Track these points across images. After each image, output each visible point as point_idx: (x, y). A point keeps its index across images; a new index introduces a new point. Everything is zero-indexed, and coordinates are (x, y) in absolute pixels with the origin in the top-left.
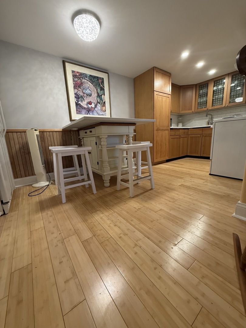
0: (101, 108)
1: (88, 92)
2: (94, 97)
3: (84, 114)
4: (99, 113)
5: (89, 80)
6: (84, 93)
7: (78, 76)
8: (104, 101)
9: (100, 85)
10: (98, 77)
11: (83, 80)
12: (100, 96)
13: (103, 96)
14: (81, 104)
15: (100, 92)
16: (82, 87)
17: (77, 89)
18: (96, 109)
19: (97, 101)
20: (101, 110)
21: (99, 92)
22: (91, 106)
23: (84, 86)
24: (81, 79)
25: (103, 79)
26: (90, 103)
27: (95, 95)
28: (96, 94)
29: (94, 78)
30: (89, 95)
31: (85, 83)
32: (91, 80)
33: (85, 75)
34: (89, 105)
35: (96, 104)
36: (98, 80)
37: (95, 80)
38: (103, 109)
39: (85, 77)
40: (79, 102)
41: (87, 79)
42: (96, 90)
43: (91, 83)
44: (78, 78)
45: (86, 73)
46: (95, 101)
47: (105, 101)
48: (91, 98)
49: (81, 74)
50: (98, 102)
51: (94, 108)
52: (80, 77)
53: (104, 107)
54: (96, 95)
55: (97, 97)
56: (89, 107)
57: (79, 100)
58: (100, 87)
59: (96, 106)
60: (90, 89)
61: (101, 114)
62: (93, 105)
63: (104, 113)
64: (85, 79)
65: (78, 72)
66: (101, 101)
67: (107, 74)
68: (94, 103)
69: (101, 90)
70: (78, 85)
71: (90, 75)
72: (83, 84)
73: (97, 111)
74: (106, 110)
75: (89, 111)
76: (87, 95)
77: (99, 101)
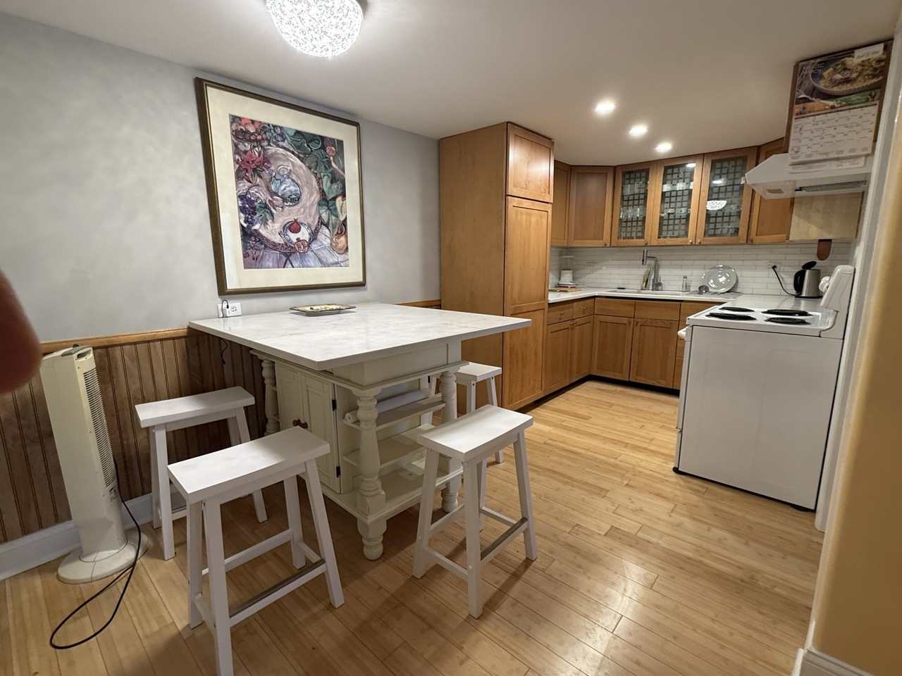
0: (332, 240)
1: (288, 187)
2: (308, 204)
3: (273, 267)
4: (324, 260)
5: (292, 149)
6: (273, 194)
7: (252, 134)
8: (342, 219)
9: (330, 166)
10: (322, 138)
11: (273, 149)
12: (331, 203)
13: (339, 199)
14: (261, 231)
15: (330, 188)
16: (266, 174)
17: (250, 182)
18: (314, 246)
19: (320, 217)
20: (333, 247)
21: (325, 190)
22: (299, 235)
23: (273, 168)
24: (265, 143)
25: (340, 143)
26: (294, 227)
27: (313, 198)
28: (315, 195)
29: (311, 141)
30: (292, 200)
31: (278, 159)
32: (299, 148)
33: (279, 131)
34: (289, 233)
35: (313, 229)
36: (323, 148)
37: (315, 146)
38: (340, 245)
39: (279, 139)
40: (253, 225)
41: (285, 144)
42: (314, 182)
43: (299, 157)
44: (253, 141)
45: (281, 125)
46: (310, 220)
47: (346, 218)
48: (299, 210)
49: (264, 128)
50: (322, 223)
51: (309, 244)
52: (259, 137)
53: (343, 239)
54: (316, 197)
55: (319, 204)
56: (290, 240)
57: (255, 217)
58: (330, 170)
59: (314, 236)
60: (294, 177)
61: (331, 260)
62: (304, 234)
63: (341, 258)
64: (278, 146)
65: (253, 122)
66: (334, 218)
67: (354, 129)
68: (309, 227)
69: (332, 183)
70: (253, 166)
71: (298, 133)
72: (269, 162)
73: (319, 253)
74: (347, 248)
75: (291, 254)
76: (284, 200)
77: (325, 216)
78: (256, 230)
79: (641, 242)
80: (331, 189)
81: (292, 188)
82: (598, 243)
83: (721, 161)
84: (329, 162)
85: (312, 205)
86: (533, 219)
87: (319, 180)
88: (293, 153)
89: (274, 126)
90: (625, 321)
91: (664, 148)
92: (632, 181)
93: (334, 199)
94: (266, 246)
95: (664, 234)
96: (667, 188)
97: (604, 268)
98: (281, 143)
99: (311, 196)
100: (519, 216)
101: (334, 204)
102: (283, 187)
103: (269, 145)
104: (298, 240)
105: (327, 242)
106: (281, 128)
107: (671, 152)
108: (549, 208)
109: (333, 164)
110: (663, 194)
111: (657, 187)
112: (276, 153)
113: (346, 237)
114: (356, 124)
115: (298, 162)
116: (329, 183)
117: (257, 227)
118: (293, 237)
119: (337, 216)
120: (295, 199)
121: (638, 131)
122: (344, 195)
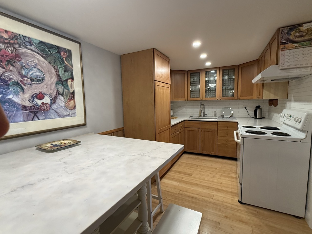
0: (65, 103)
1: (35, 73)
2: (49, 83)
3: (24, 121)
4: (61, 114)
5: (37, 51)
6: (23, 76)
7: (6, 39)
8: (71, 91)
9: (63, 62)
10: (58, 48)
11: (22, 50)
12: (64, 83)
13: (69, 82)
14: (14, 99)
15: (64, 74)
16: (18, 64)
17: (4, 68)
18: (54, 106)
19: (58, 90)
20: (66, 107)
21: (61, 75)
22: (44, 101)
23: (23, 61)
24: (17, 46)
25: (70, 51)
26: (40, 96)
27: (52, 80)
28: (54, 78)
29: (50, 48)
30: (38, 81)
31: (27, 56)
32: (42, 51)
33: (27, 39)
34: (36, 100)
35: (53, 97)
36: (59, 52)
37: (53, 51)
38: (71, 105)
39: (28, 44)
40: (7, 95)
41: (32, 48)
42: (53, 71)
43: (42, 56)
44: (7, 43)
45: (29, 36)
46: (51, 92)
47: (74, 91)
48: (43, 86)
49: (16, 37)
50: (58, 93)
51: (50, 106)
52: (12, 42)
53: (72, 102)
54: (55, 79)
55: (57, 83)
56: (37, 104)
57: (8, 91)
58: (63, 65)
59: (54, 101)
60: (39, 67)
61: (65, 114)
62: (47, 100)
63: (71, 112)
64: (27, 48)
65: (6, 32)
66: (66, 91)
67: (78, 45)
68: (50, 96)
69: (65, 71)
70: (7, 59)
71: (41, 42)
72: (20, 57)
73: (57, 110)
74: (75, 107)
75: (37, 112)
76: (32, 80)
77: (61, 90)
78: (9, 99)
79: (199, 99)
80: (64, 76)
81: (38, 74)
82: (183, 99)
83: (226, 70)
84: (63, 61)
85: (52, 83)
86: (164, 91)
87: (57, 70)
88: (38, 53)
89: (24, 37)
90: (197, 129)
91: (208, 64)
92: (194, 76)
93: (67, 80)
94: (18, 108)
95: (207, 96)
96: (207, 79)
97: (184, 108)
98: (29, 47)
99: (51, 78)
100: (160, 90)
101: (67, 83)
102: (31, 73)
103: (20, 47)
104: (43, 103)
105: (62, 104)
106: (29, 38)
107: (210, 66)
108: (169, 86)
109: (65, 62)
110: (206, 81)
111: (204, 78)
112: (25, 52)
113: (74, 101)
114: (79, 43)
115: (42, 59)
116: (63, 72)
117: (10, 97)
118: (39, 102)
119: (68, 90)
120: (40, 80)
121: (203, 56)
122: (72, 79)
